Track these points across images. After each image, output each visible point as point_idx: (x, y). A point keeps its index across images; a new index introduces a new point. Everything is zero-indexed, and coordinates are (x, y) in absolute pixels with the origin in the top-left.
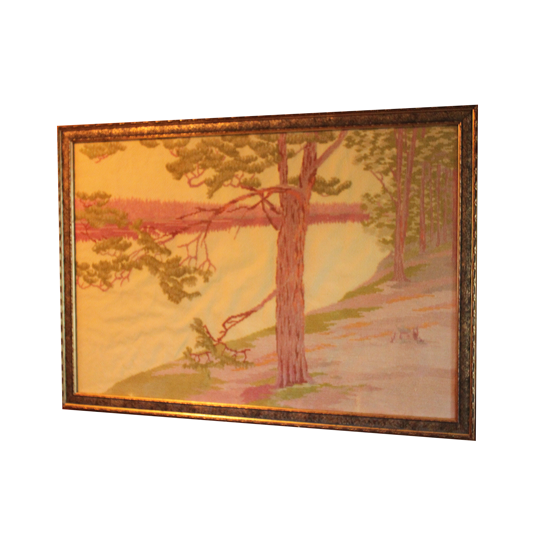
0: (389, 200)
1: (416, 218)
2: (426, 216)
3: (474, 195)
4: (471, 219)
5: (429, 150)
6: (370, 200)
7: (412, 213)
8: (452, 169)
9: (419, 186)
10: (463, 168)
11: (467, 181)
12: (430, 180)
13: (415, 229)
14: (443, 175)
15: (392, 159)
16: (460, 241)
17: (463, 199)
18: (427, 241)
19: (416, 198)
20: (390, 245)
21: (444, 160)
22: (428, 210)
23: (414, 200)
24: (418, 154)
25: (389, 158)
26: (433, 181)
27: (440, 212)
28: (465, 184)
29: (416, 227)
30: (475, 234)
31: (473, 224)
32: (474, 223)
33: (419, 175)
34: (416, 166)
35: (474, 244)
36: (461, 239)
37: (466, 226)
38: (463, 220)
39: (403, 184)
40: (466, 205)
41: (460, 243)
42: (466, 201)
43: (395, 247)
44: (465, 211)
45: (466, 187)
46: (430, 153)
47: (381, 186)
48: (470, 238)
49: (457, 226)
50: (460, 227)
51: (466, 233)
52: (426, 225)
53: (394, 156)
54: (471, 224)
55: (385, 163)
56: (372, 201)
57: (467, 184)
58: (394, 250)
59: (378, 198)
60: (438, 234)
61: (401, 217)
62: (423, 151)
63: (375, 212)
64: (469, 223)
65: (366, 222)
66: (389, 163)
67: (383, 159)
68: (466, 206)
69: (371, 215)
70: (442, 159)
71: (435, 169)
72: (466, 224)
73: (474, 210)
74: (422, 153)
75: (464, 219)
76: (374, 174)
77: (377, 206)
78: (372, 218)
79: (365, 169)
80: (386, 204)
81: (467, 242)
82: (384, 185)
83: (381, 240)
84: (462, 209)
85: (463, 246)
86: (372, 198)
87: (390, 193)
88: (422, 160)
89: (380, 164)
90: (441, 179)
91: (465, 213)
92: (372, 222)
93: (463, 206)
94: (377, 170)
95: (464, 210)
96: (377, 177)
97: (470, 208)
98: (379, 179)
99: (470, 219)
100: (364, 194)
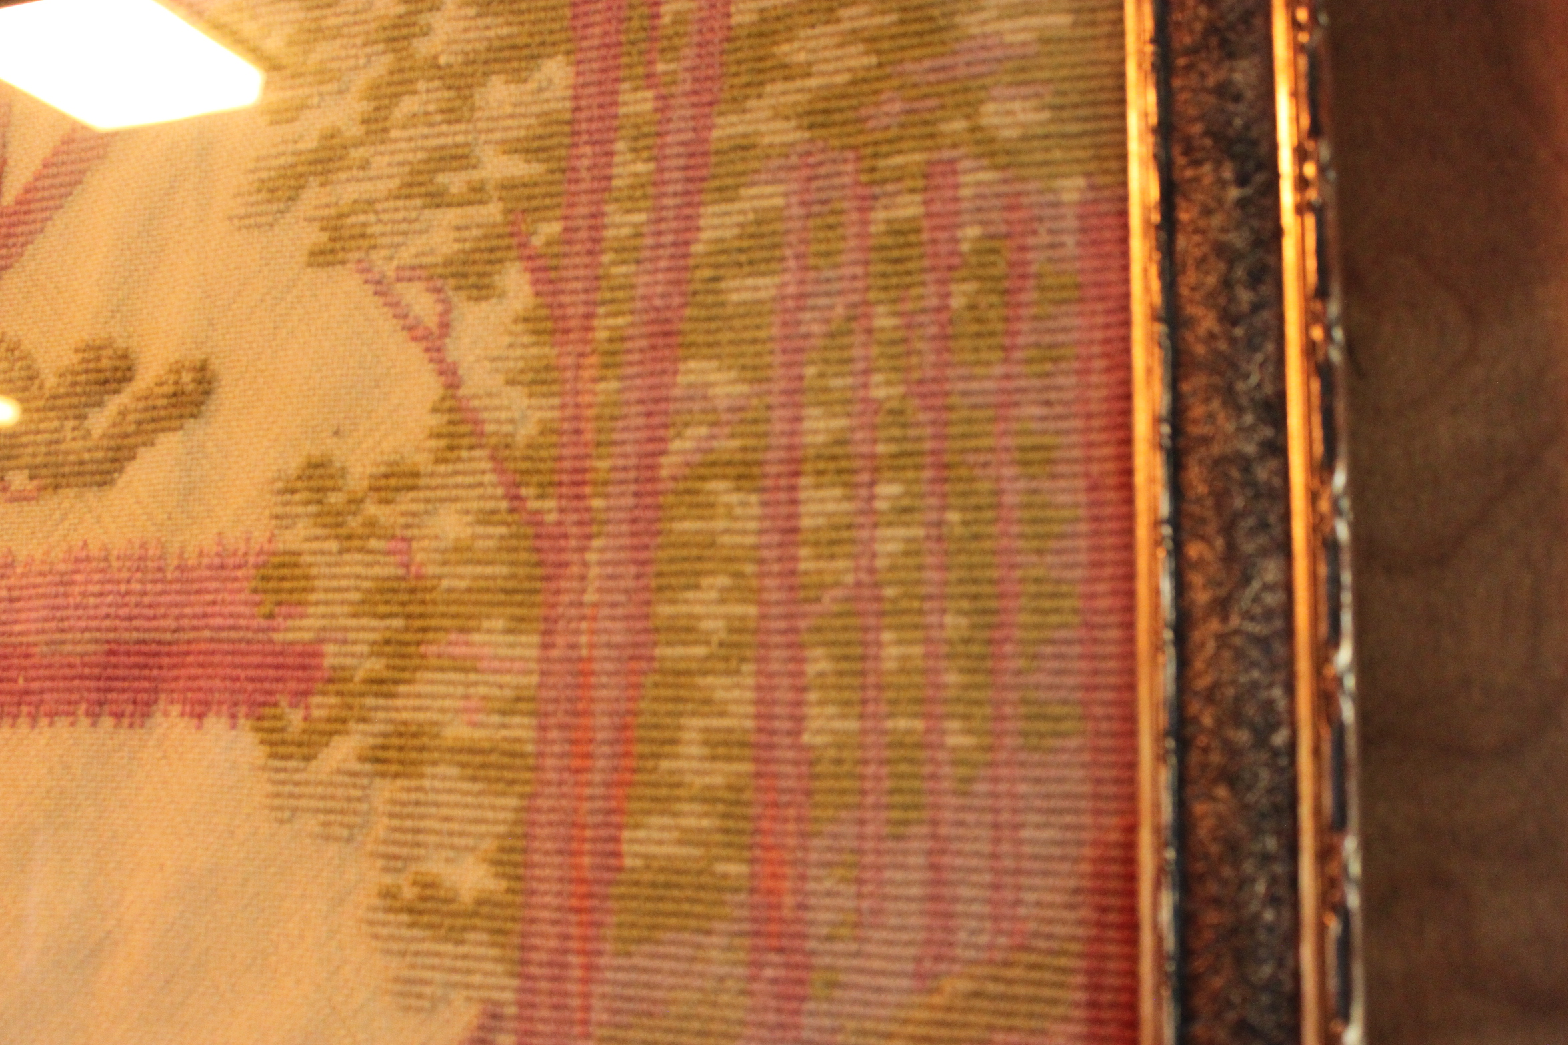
0: (486, 518)
1: (720, 687)
2: (819, 663)
3: (1317, 420)
4: (1290, 689)
5: (854, 36)
6: (332, 521)
7: (686, 631)
8: (1072, 188)
9: (755, 373)
10: (1177, 150)
11: (1227, 283)
12: (859, 314)
13: (707, 798)
14: (989, 247)
15: (529, 149)
16: (1170, 943)
17: (1195, 474)
18: (823, 917)
19: (721, 490)
20: (477, 944)
21: (991, 114)
22: (828, 602)
23: (707, 508)
24: (756, 86)
25: (513, 148)
26: (884, 320)
27: (954, 624)
28: (1208, 322)
29: (718, 775)
30: (1345, 868)
31: (1316, 752)
32: (1326, 734)
33: (752, 267)
34: (727, 193)
35: (1333, 983)
36: (1185, 919)
37: (1230, 778)
38: (1194, 707)
39: (611, 360)
40: (1228, 530)
41: (1171, 967)
42: (1220, 498)
43: (521, 967)
44: (1222, 607)
45: (1223, 345)
46: (859, 59)
47: (429, 386)
48: (1286, 914)
49: (1132, 766)
50: (1166, 776)
51: (1233, 849)
52: (809, 760)
53: (546, 119)
54: (1292, 747)
55: (477, 194)
56: (354, 523)
57: (1229, 318)
58: (507, 995)
59: (406, 502)
60: (939, 847)
61: (583, 673)
62: (792, 51)
63: (371, 630)
64: (1261, 738)
65: (295, 718)
66: (508, 186)
67: (460, 158)
68: (1231, 546)
69: (332, 655)
70: (970, 108)
71: (909, 208)
72: (1231, 750)
73: (1323, 590)
74: (787, 71)
75: (1210, 695)
76: (380, 288)
77: (388, 569)
78: (338, 678)
79: (322, 257)
80: (461, 552)
81: (1241, 958)
82: (450, 377)
83: (409, 893)
84: (1181, 587)
85: (1200, 1001)
86: (356, 502)
87: (500, 453)
88: (785, 133)
89: (438, 199)
90: (961, 295)
91: (1214, 625)
92: (337, 726)
93: (1194, 550)
94: (406, 256)
95: (1201, 597)
96: (400, 312)
97: (1271, 571)
98: (413, 330)
99: (1282, 704)
100: (294, 464)
